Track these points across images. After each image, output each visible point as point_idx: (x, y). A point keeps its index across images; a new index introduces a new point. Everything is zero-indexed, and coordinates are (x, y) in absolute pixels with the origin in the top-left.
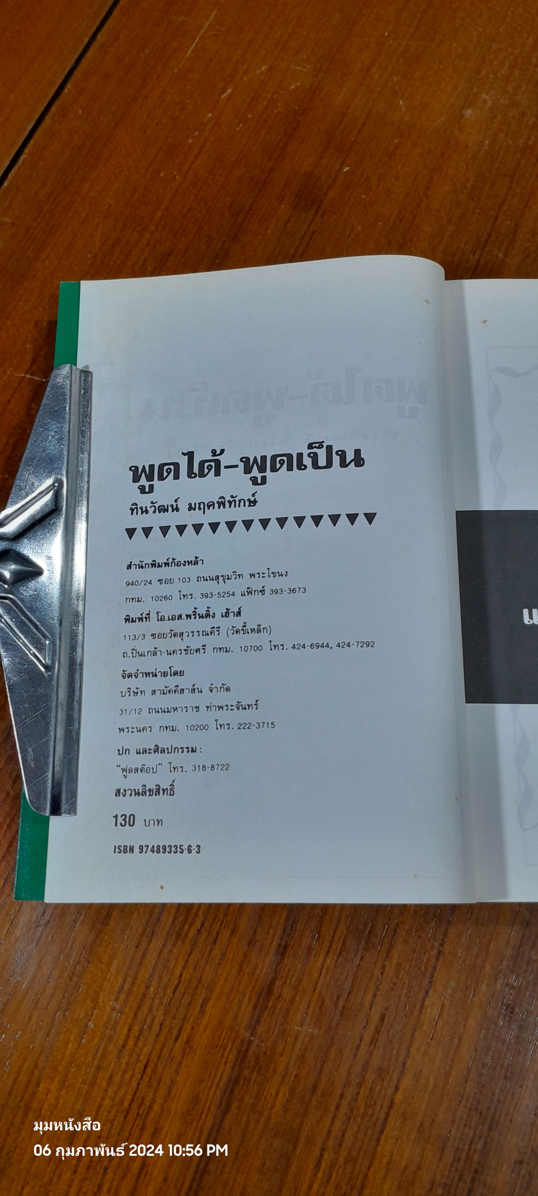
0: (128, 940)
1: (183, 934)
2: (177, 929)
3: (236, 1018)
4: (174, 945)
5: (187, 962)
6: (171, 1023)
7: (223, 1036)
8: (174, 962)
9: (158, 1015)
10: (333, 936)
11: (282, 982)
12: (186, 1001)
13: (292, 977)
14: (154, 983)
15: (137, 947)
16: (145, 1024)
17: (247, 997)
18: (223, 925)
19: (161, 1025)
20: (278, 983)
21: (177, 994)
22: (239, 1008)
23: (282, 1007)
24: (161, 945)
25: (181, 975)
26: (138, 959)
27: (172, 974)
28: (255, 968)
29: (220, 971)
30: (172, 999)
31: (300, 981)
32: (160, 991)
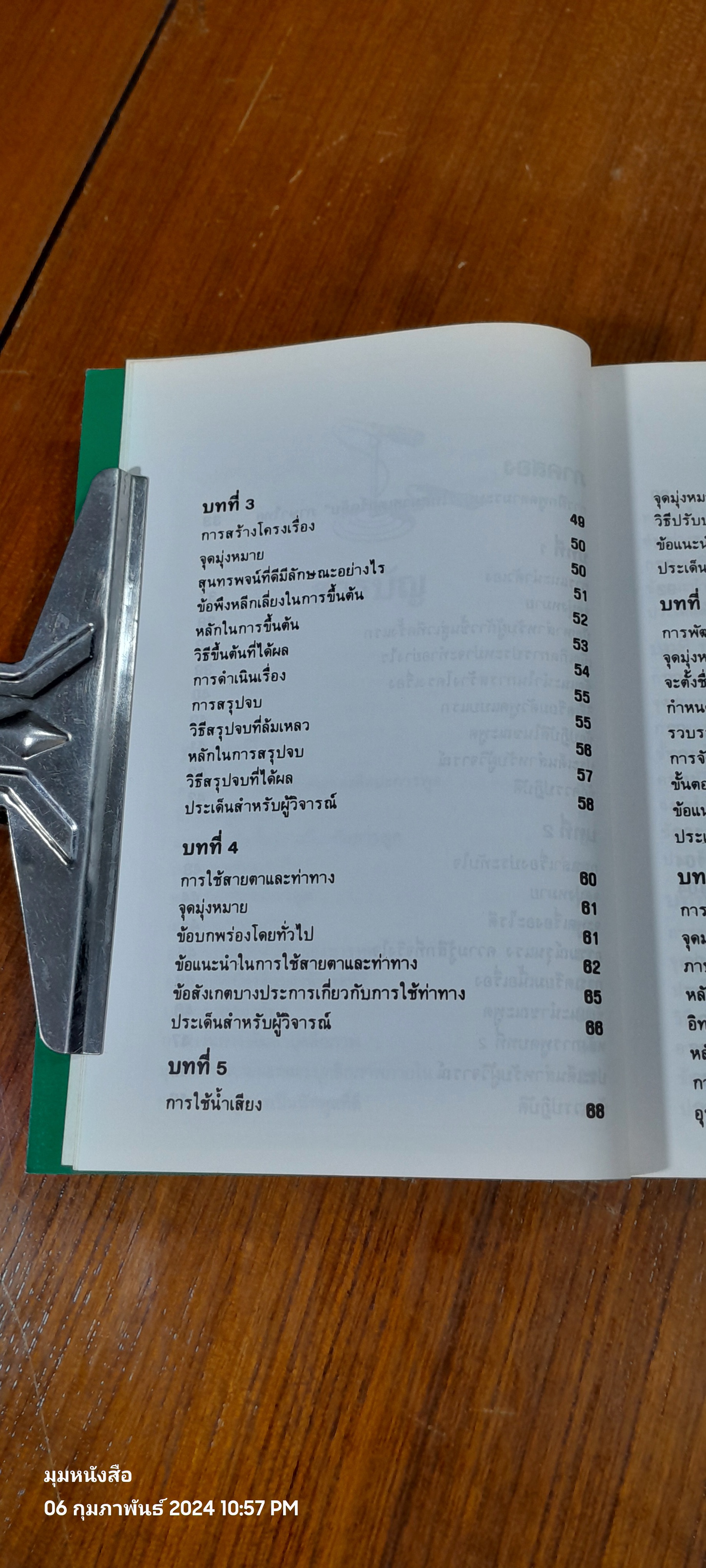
0: (260, 1311)
1: (329, 1299)
2: (321, 1292)
3: (406, 1401)
4: (319, 1313)
5: (337, 1333)
6: (324, 1415)
7: (392, 1427)
8: (320, 1336)
9: (306, 1405)
10: (525, 1290)
11: (462, 1353)
12: (339, 1385)
13: (475, 1345)
14: (297, 1364)
15: (272, 1319)
16: (290, 1418)
17: (419, 1375)
18: (380, 1283)
19: (311, 1417)
20: (458, 1354)
21: (328, 1375)
22: (410, 1389)
23: (465, 1385)
24: (303, 1314)
25: (331, 1352)
26: (274, 1335)
27: (320, 1351)
28: (427, 1335)
29: (381, 1343)
30: (322, 1383)
31: (485, 1349)
32: (307, 1374)
